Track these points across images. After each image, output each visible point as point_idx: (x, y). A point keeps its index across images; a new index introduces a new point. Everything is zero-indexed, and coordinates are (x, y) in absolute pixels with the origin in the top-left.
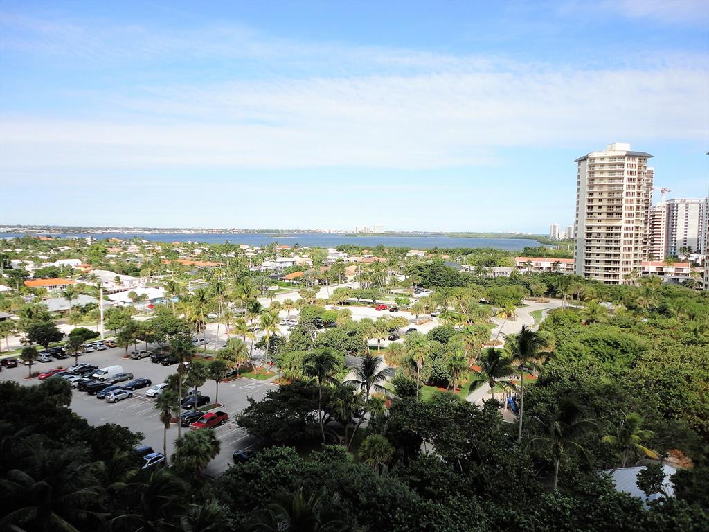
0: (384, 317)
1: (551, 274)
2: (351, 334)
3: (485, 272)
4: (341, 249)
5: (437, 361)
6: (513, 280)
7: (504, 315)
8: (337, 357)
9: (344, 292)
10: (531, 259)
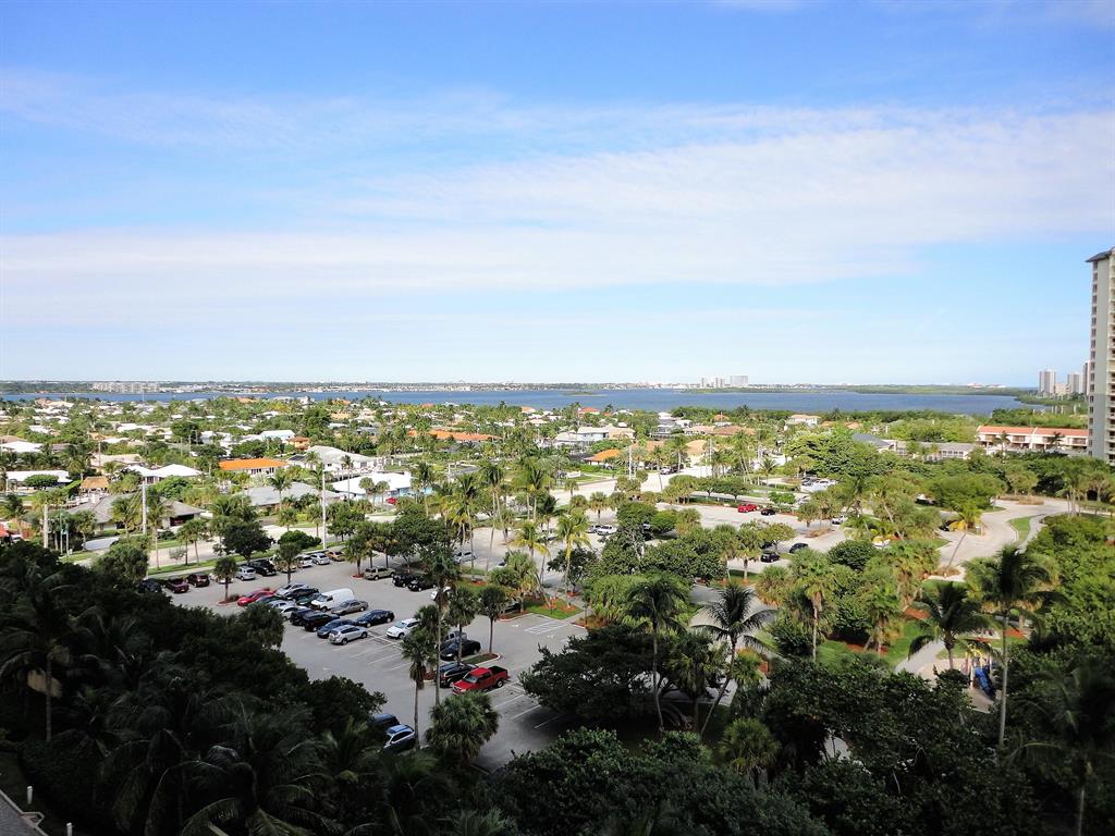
0: (753, 524)
1: (1047, 456)
2: (700, 551)
3: (924, 452)
4: (678, 414)
5: (847, 599)
6: (975, 465)
7: (962, 524)
8: (680, 585)
9: (686, 482)
10: (1008, 429)
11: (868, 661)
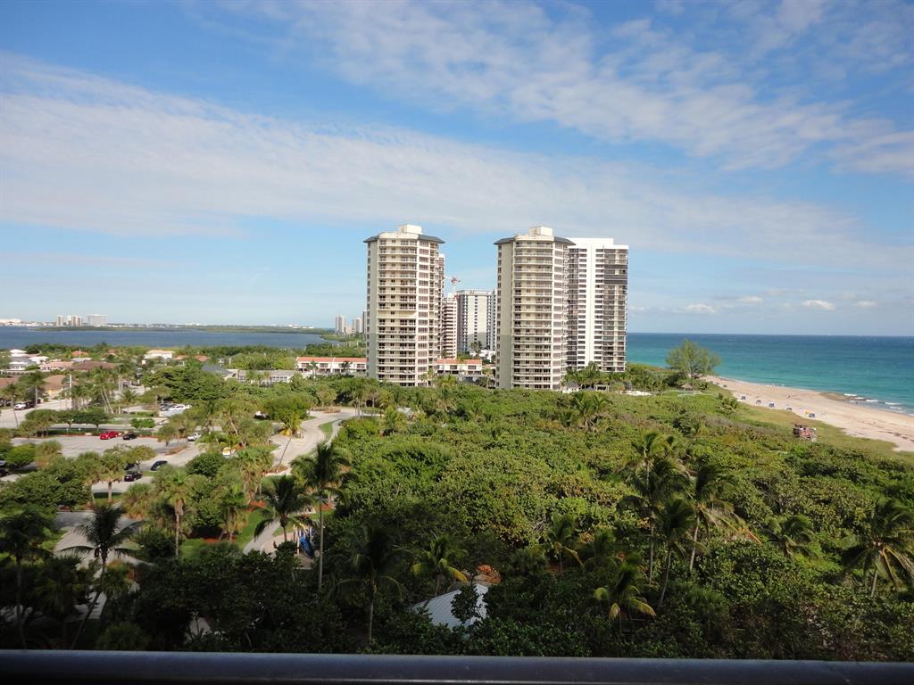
0: (116, 449)
1: (342, 377)
2: (63, 480)
3: (259, 378)
4: (33, 351)
5: (204, 502)
6: (295, 386)
7: (289, 432)
8: (43, 515)
9: (44, 416)
10: (316, 359)
11: (222, 548)
